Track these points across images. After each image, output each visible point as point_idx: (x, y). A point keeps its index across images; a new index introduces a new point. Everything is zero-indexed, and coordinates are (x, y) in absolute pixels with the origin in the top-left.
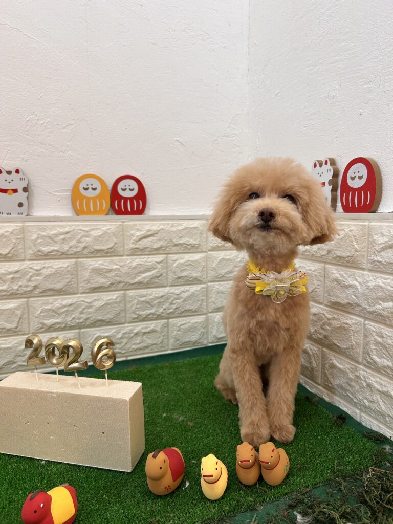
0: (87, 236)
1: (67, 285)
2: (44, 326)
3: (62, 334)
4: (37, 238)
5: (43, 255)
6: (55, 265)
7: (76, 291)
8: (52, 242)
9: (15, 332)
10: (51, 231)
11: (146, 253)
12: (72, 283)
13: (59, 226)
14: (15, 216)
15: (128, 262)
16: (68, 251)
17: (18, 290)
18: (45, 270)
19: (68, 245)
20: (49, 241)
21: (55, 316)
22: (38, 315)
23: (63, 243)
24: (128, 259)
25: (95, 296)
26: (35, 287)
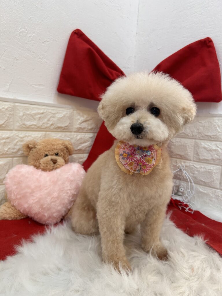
0: (54, 117)
4: (23, 115)
5: (26, 127)
6: (33, 135)
8: (32, 119)
10: (32, 111)
11: (84, 131)
13: (38, 108)
15: (75, 136)
16: (42, 126)
17: (7, 151)
18: (26, 138)
19: (42, 121)
20: (30, 118)
23: (39, 120)
24: (74, 135)
26: (19, 150)
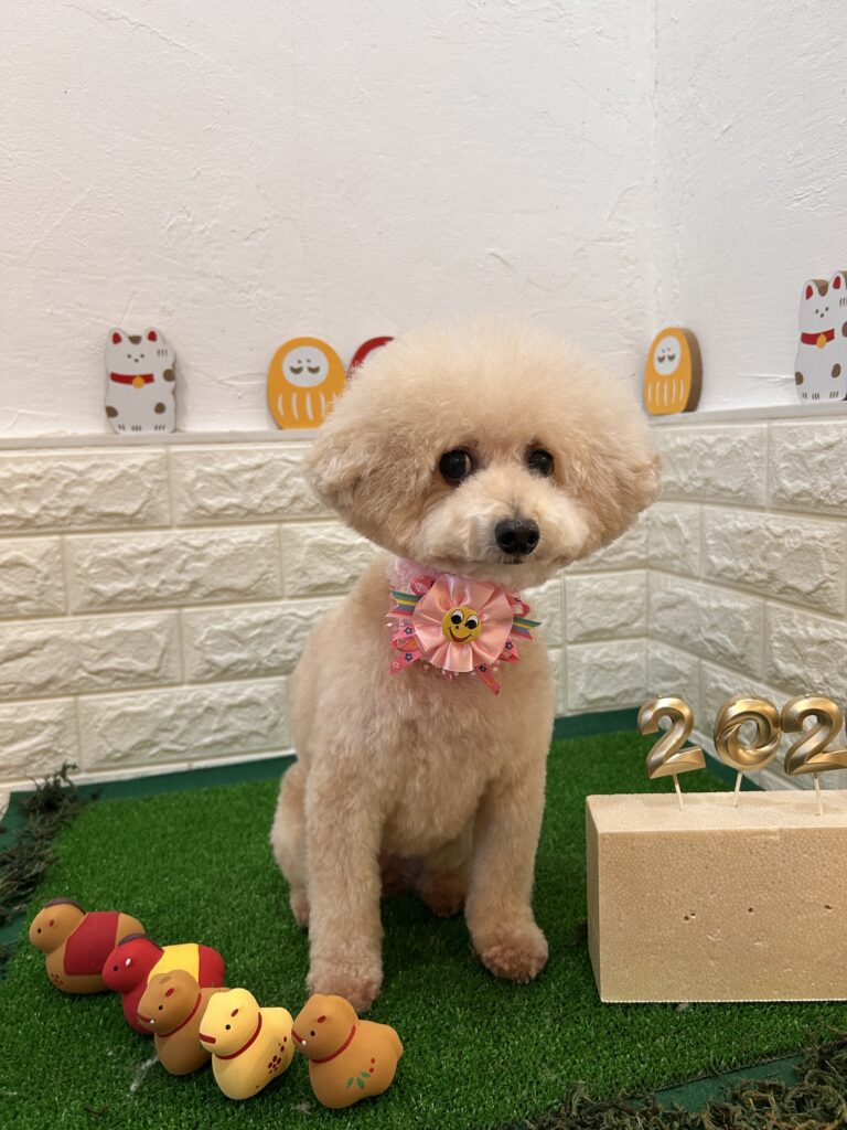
0: (297, 475)
1: (259, 580)
2: (214, 668)
3: (250, 686)
4: (197, 480)
5: (209, 514)
6: (234, 537)
7: (279, 594)
8: (226, 486)
9: (154, 679)
10: (225, 463)
12: (271, 575)
13: (242, 453)
14: (148, 432)
16: (260, 506)
17: (158, 590)
18: (214, 547)
19: (260, 492)
20: (221, 484)
21: (234, 646)
22: (201, 643)
23: (250, 488)
25: (317, 603)
26: (195, 584)
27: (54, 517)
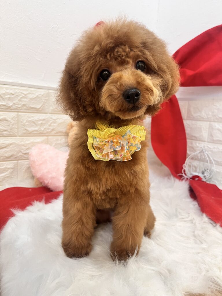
17: (43, 131)
18: (59, 120)
27: (17, 107)
